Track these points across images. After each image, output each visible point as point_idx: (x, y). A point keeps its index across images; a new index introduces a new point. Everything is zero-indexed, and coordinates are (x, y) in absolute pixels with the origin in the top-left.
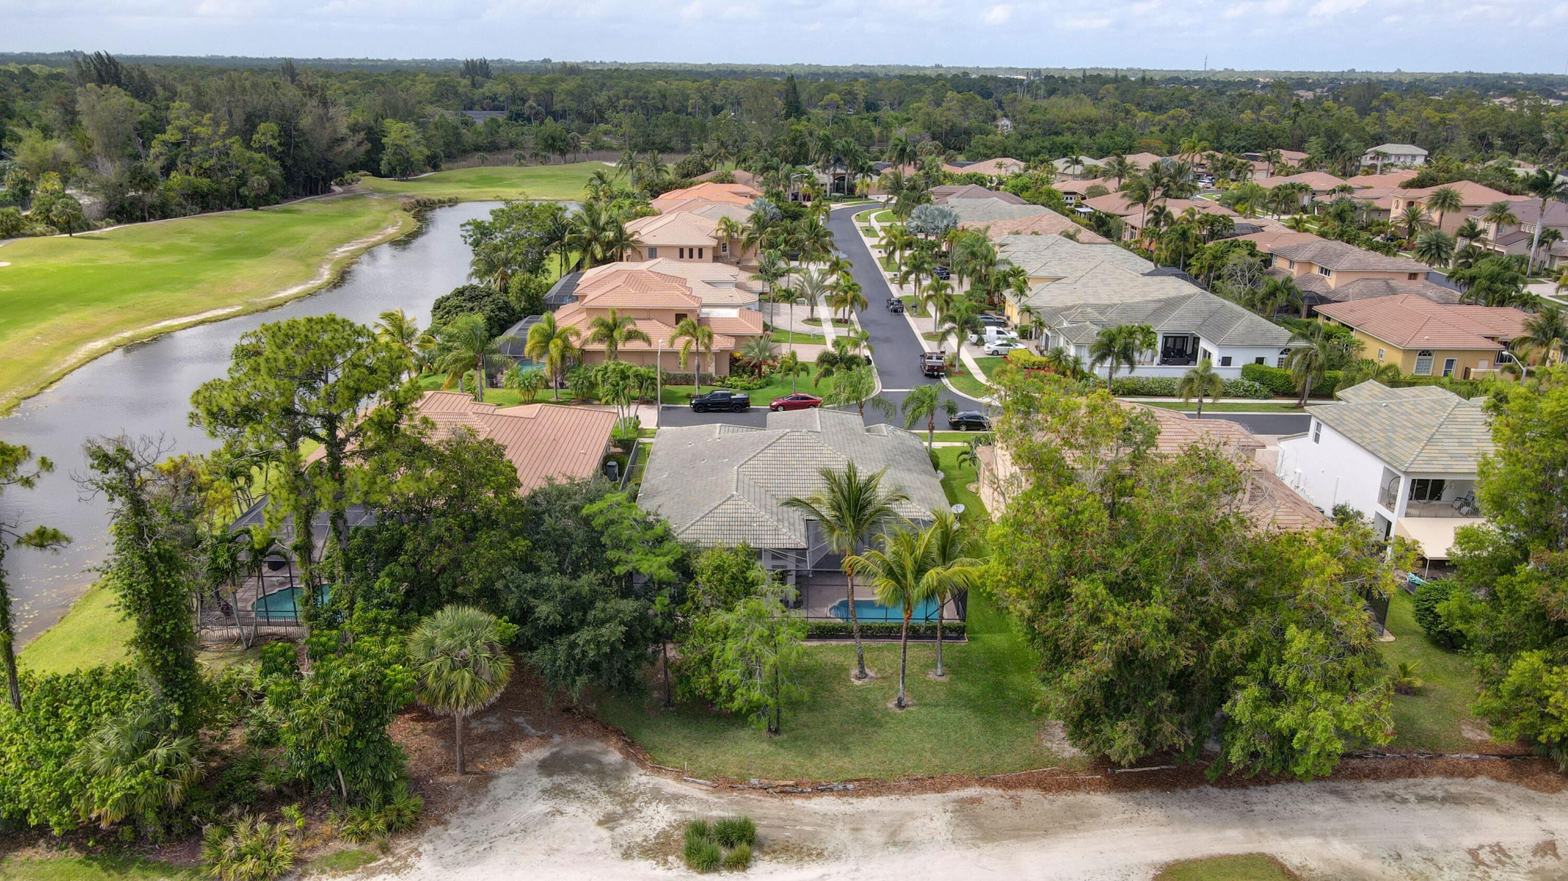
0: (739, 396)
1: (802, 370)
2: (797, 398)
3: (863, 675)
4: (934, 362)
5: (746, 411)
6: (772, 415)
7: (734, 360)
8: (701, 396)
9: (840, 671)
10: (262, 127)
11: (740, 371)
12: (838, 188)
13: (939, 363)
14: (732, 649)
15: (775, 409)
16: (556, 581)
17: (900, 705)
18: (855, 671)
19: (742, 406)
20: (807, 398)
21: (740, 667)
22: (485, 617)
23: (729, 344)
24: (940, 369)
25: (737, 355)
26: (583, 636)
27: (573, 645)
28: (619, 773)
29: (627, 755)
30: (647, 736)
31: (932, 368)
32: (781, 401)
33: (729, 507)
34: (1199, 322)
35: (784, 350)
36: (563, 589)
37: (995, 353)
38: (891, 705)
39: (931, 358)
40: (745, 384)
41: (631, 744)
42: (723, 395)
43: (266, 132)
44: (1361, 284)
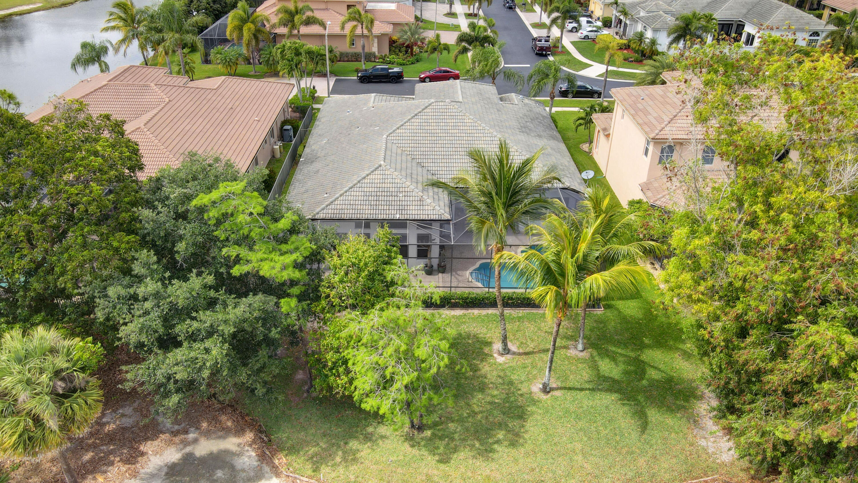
0: (396, 70)
1: (445, 49)
2: (440, 71)
3: (506, 351)
4: (543, 43)
5: (401, 82)
6: (419, 87)
7: (392, 43)
8: (366, 70)
9: (483, 346)
11: (397, 50)
13: (547, 44)
15: (423, 80)
18: (498, 346)
19: (398, 78)
20: (448, 72)
23: (388, 29)
24: (548, 49)
25: (395, 38)
31: (542, 49)
32: (428, 74)
33: (376, 177)
34: (744, 11)
35: (430, 35)
37: (586, 37)
38: (536, 388)
39: (540, 41)
40: (400, 61)
42: (382, 69)
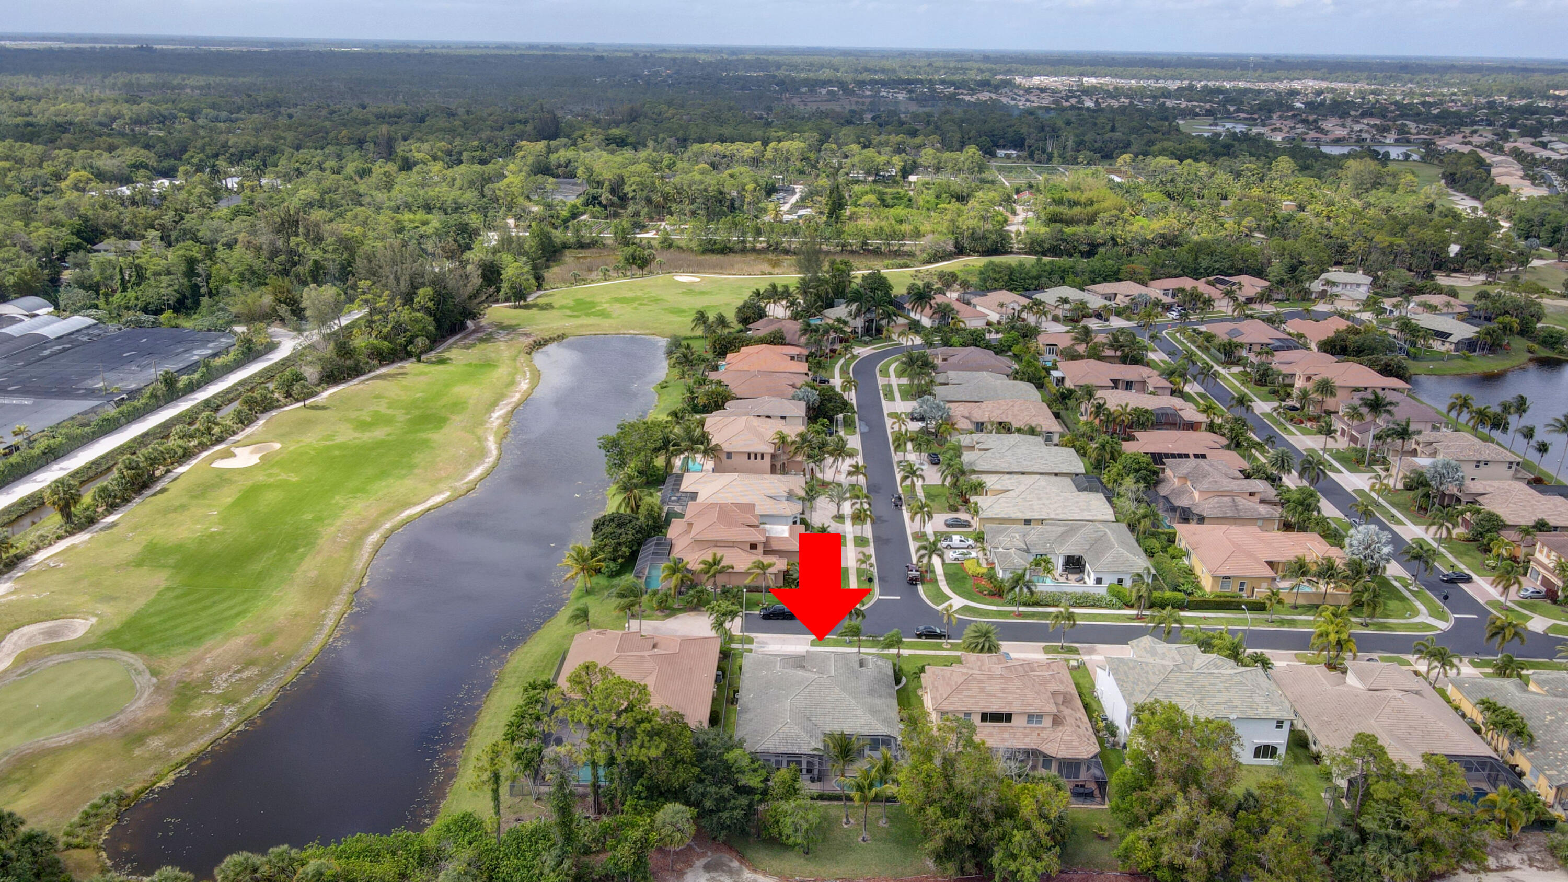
3: (848, 822)
9: (838, 819)
10: (421, 291)
12: (867, 331)
14: (788, 820)
16: (713, 789)
17: (864, 840)
18: (844, 820)
21: (792, 828)
22: (684, 808)
23: (783, 566)
26: (725, 815)
27: (720, 818)
28: (738, 873)
29: (741, 863)
30: (750, 854)
33: (786, 729)
34: (1087, 546)
36: (716, 794)
37: (957, 559)
38: (860, 839)
41: (743, 857)
42: (779, 605)
43: (424, 294)
44: (1216, 499)
